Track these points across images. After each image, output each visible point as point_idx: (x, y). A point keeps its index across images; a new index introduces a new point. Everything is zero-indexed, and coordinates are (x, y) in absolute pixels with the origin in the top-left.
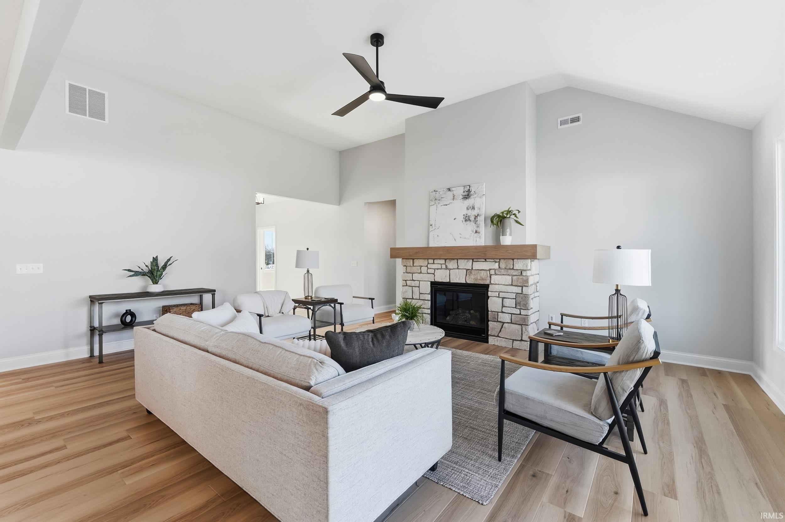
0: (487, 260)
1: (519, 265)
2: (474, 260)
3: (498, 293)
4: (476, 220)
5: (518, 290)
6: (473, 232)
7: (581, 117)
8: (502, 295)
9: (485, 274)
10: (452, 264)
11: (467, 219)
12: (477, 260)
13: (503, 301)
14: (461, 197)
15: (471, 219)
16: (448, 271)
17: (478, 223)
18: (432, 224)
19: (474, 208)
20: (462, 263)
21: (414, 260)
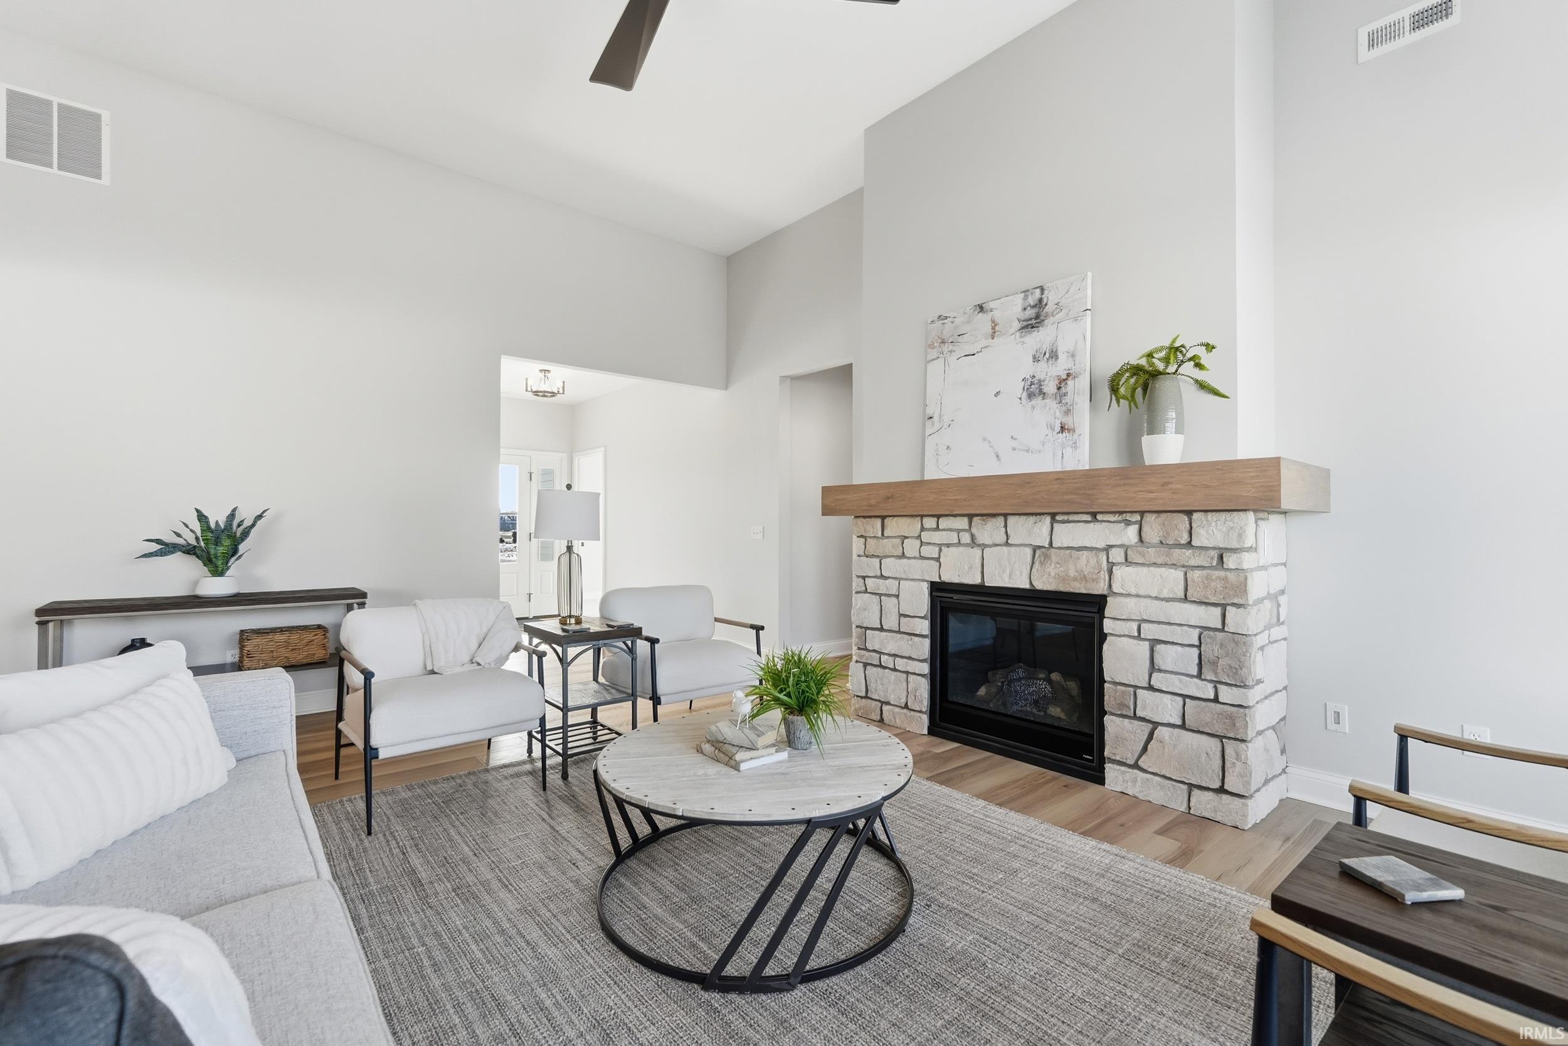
0: (1099, 517)
1: (1212, 531)
2: (1058, 518)
3: (1135, 626)
4: (1063, 390)
5: (1211, 616)
6: (1053, 429)
8: (1149, 631)
9: (1093, 561)
10: (990, 531)
11: (1034, 390)
12: (1065, 517)
13: (1152, 651)
14: (1017, 325)
15: (1045, 389)
16: (977, 552)
17: (1067, 399)
18: (932, 415)
19: (1055, 357)
20: (1020, 529)
21: (886, 521)
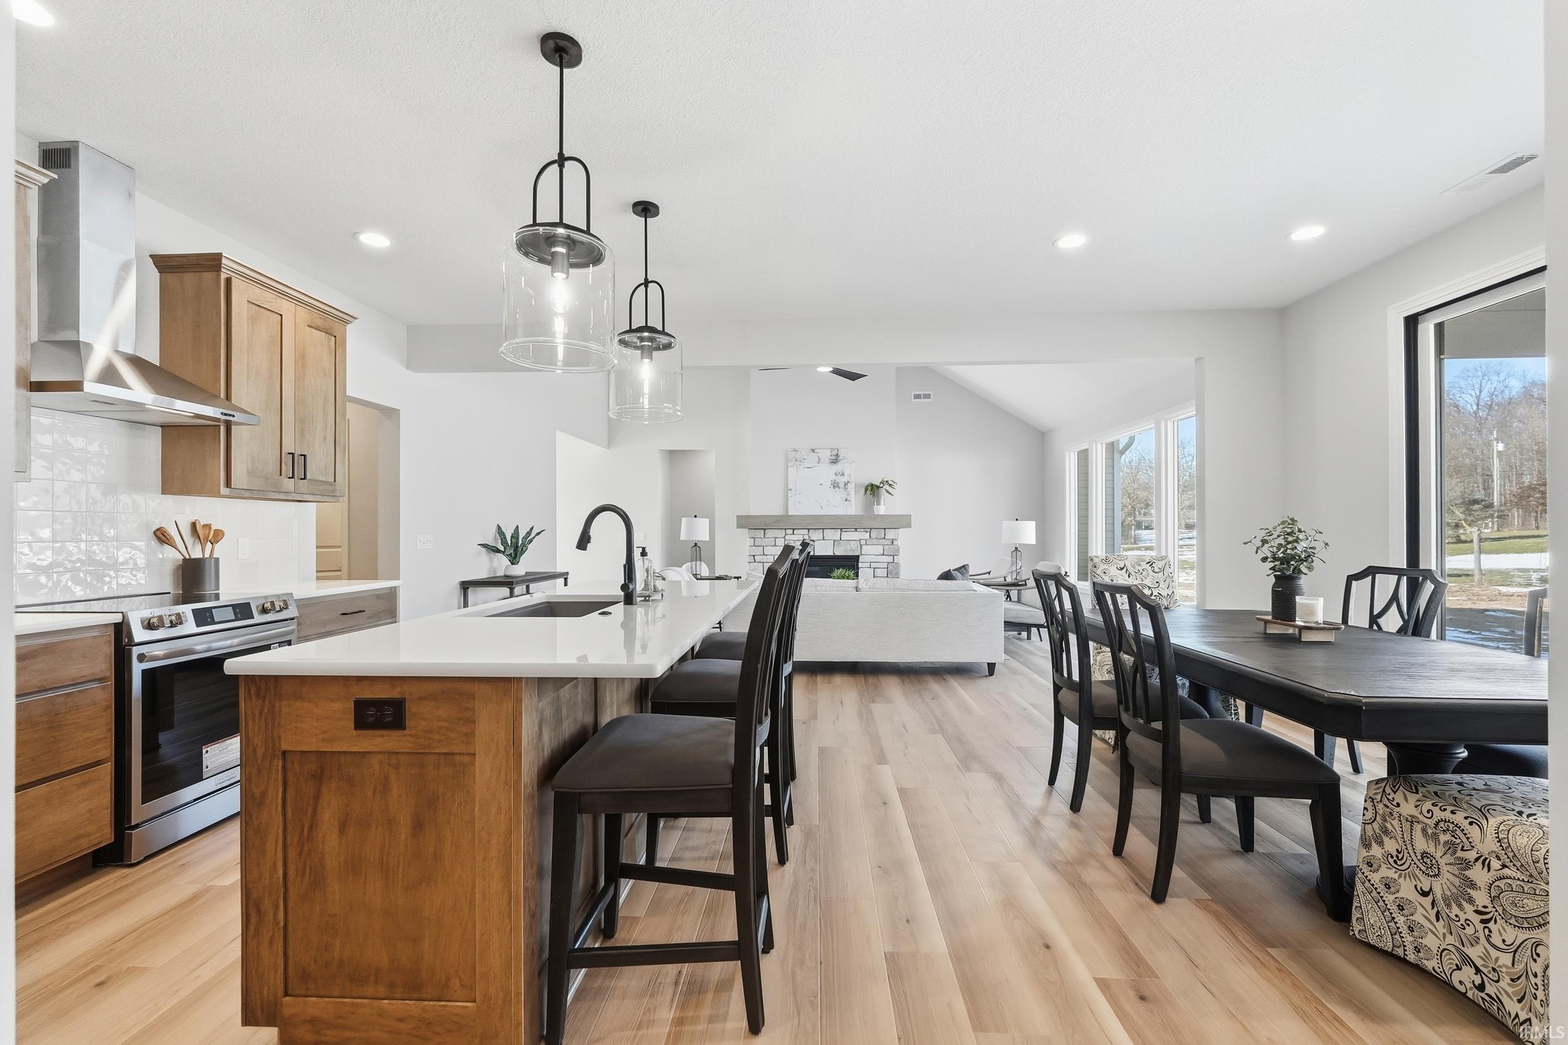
0: (857, 529)
1: (891, 534)
2: (843, 530)
3: (869, 563)
4: (846, 487)
5: (890, 559)
6: (843, 500)
7: (931, 395)
8: (873, 565)
9: (855, 544)
11: (835, 485)
12: (847, 530)
14: (828, 460)
15: (840, 485)
17: (849, 489)
18: (791, 488)
19: (843, 474)
20: (829, 534)
21: (766, 531)
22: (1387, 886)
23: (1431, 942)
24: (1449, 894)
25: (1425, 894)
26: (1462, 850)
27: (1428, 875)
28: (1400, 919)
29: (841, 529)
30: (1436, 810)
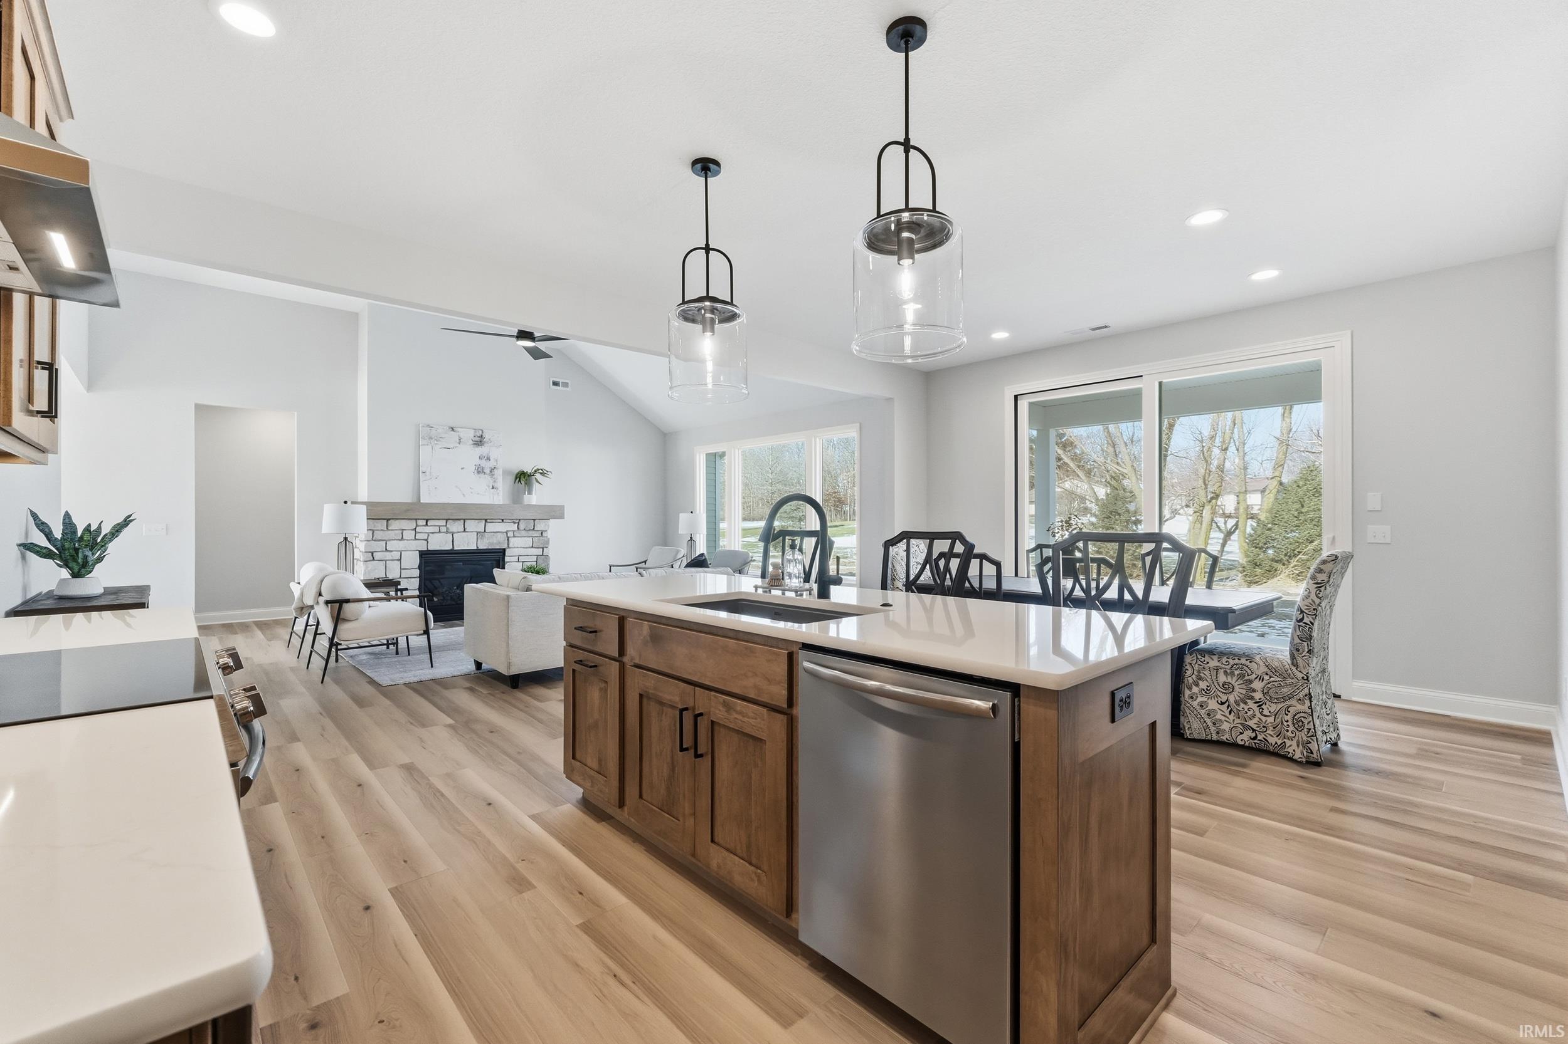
0: (504, 521)
1: (540, 526)
2: (488, 521)
3: (517, 558)
4: (493, 473)
5: (539, 552)
6: (489, 487)
7: (569, 384)
8: (521, 559)
9: (501, 537)
10: (456, 527)
11: (480, 470)
12: (492, 521)
14: (471, 442)
15: (485, 471)
16: (450, 535)
17: (495, 476)
18: (424, 470)
19: (488, 459)
20: (472, 526)
21: (390, 522)
22: (1201, 706)
23: (1226, 726)
24: (1239, 699)
25: (1222, 703)
26: (1248, 675)
27: (1225, 693)
28: (1208, 721)
29: (486, 520)
30: (1230, 660)
